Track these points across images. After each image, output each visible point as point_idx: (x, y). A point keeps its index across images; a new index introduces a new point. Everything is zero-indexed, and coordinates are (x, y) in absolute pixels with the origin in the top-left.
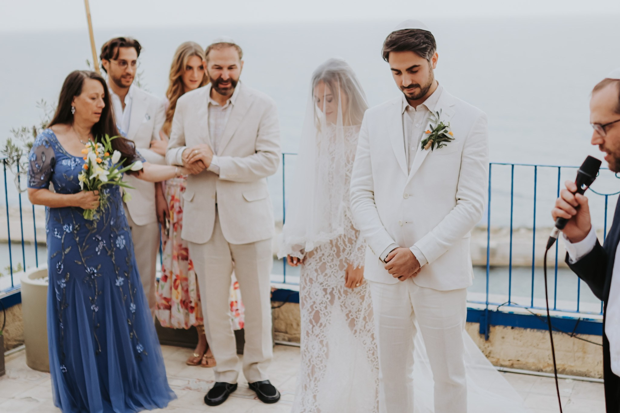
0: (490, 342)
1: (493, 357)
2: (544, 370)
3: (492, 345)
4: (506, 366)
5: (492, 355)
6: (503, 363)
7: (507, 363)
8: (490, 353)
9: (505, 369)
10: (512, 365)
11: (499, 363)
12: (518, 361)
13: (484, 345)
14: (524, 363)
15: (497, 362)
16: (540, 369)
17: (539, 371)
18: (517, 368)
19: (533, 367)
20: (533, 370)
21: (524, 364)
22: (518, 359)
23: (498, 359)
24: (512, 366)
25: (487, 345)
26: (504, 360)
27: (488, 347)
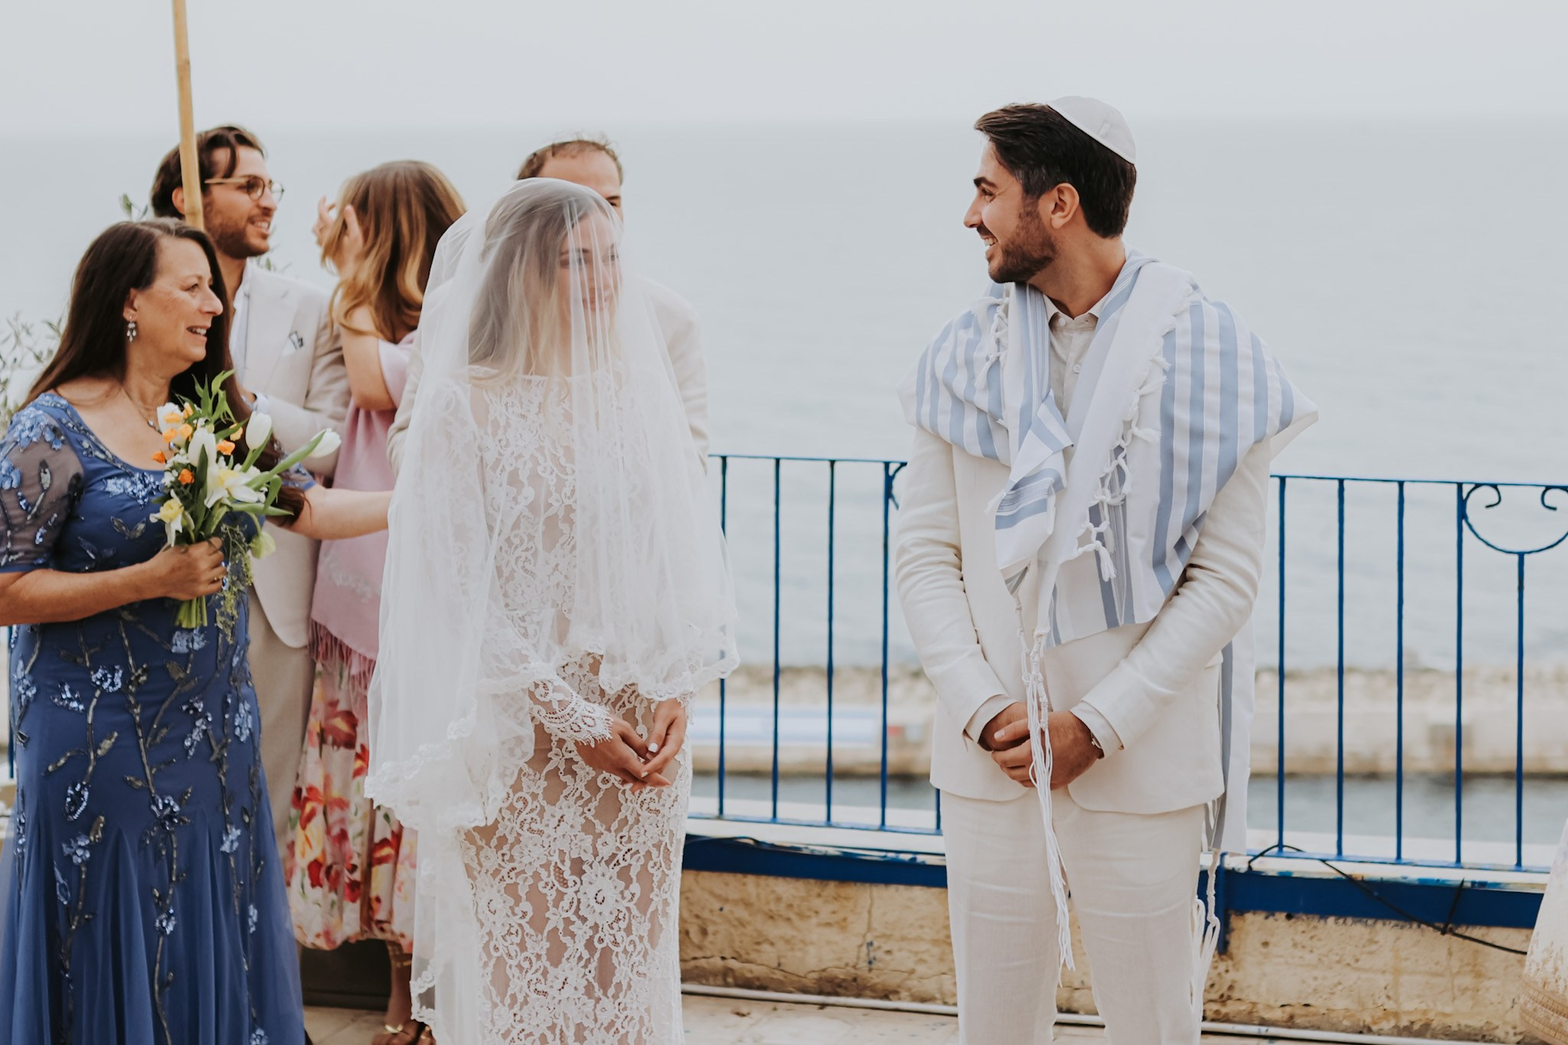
0: (1231, 957)
1: (1239, 1000)
2: (1374, 1028)
3: (1236, 967)
4: (1274, 1024)
5: (1235, 994)
6: (1267, 1015)
7: (1278, 1014)
8: (1231, 988)
9: (1273, 1031)
10: (1291, 1017)
11: (1255, 1014)
12: (1307, 1005)
13: (1216, 968)
14: (1323, 1011)
15: (1250, 1013)
16: (1364, 1026)
17: (1361, 1032)
18: (1306, 1028)
19: (1346, 1023)
20: (1345, 1031)
21: (1324, 1014)
22: (1307, 1003)
23: (1254, 1004)
24: (1290, 1022)
25: (1222, 966)
26: (1269, 1007)
27: (1227, 971)
